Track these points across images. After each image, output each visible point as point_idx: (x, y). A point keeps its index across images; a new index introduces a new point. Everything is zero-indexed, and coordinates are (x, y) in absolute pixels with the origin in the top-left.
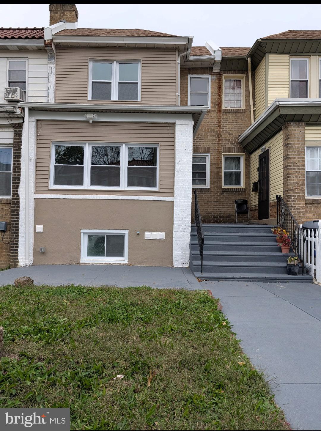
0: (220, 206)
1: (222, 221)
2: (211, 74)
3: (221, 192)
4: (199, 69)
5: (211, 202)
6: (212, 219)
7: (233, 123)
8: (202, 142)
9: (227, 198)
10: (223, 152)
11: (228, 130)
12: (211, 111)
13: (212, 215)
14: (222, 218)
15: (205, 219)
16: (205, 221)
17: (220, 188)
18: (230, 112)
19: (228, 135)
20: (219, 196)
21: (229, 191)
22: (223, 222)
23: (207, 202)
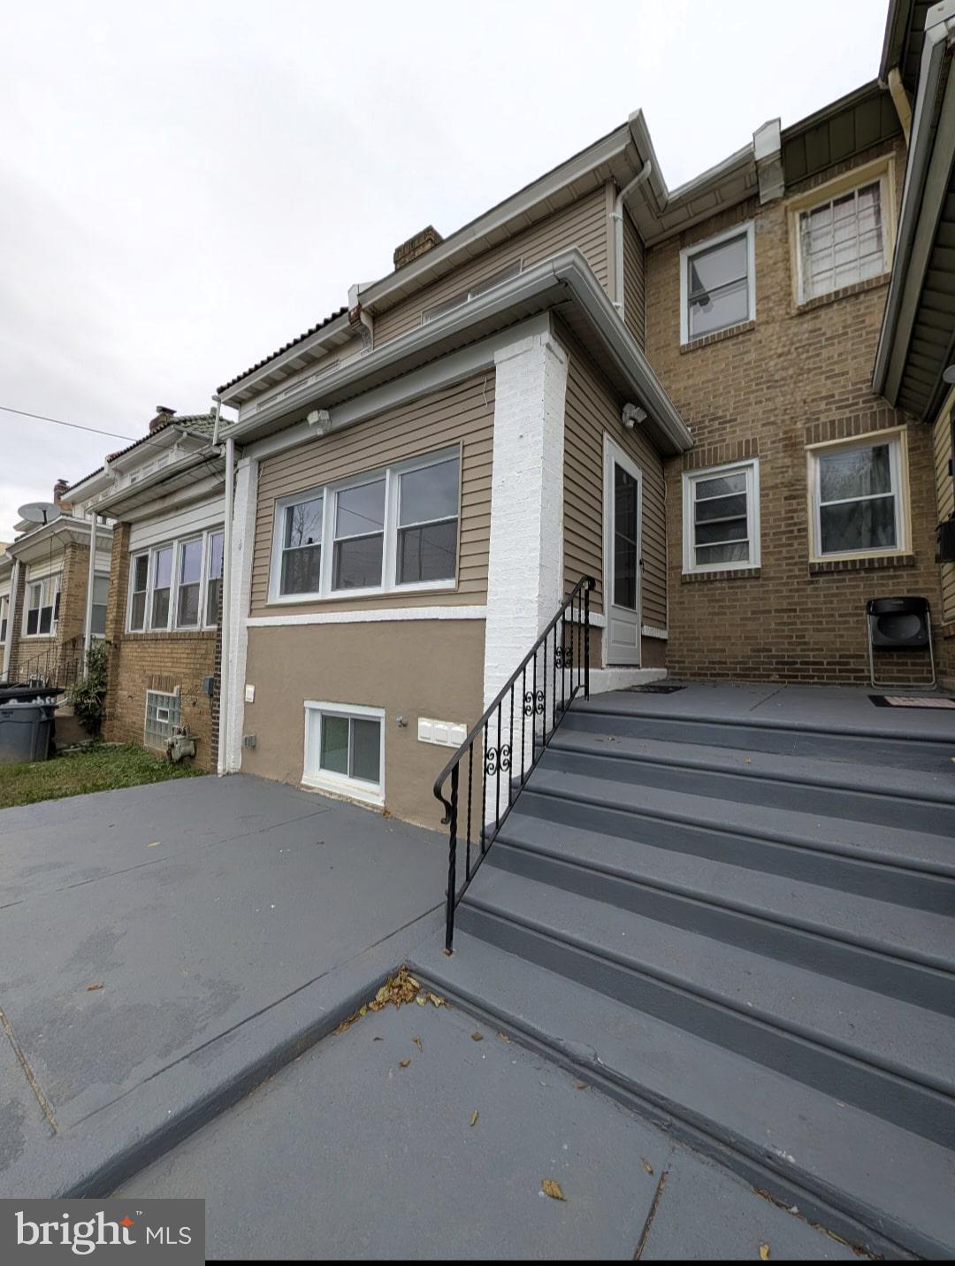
0: (802, 623)
1: (812, 677)
2: (752, 217)
3: (806, 575)
4: (712, 221)
5: (770, 612)
6: (776, 670)
7: (846, 333)
8: (728, 430)
9: (833, 595)
10: (809, 442)
11: (824, 365)
12: (759, 325)
13: (773, 657)
14: (811, 667)
15: (747, 669)
16: (748, 676)
17: (802, 563)
18: (833, 302)
19: (829, 382)
20: (797, 590)
21: (839, 572)
22: (816, 680)
23: (753, 612)
